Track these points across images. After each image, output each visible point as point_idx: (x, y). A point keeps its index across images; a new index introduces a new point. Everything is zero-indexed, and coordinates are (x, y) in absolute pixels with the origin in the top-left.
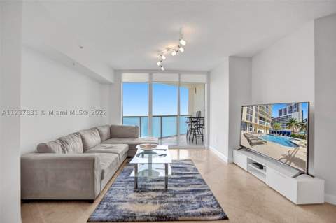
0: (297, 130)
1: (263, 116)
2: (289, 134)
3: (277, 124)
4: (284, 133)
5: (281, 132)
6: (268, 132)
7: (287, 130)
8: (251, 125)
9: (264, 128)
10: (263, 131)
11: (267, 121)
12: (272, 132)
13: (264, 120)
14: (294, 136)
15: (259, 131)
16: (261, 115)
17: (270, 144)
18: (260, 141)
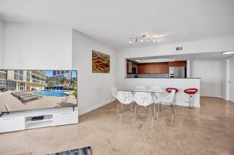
0: (68, 85)
1: (37, 75)
2: (61, 88)
3: (51, 81)
4: (58, 88)
5: (55, 88)
6: (43, 88)
7: (60, 85)
8: (22, 84)
9: (38, 85)
10: (37, 88)
11: (42, 79)
12: (47, 88)
13: (38, 78)
14: (65, 89)
15: (33, 89)
16: (34, 74)
17: (45, 98)
18: (34, 97)
